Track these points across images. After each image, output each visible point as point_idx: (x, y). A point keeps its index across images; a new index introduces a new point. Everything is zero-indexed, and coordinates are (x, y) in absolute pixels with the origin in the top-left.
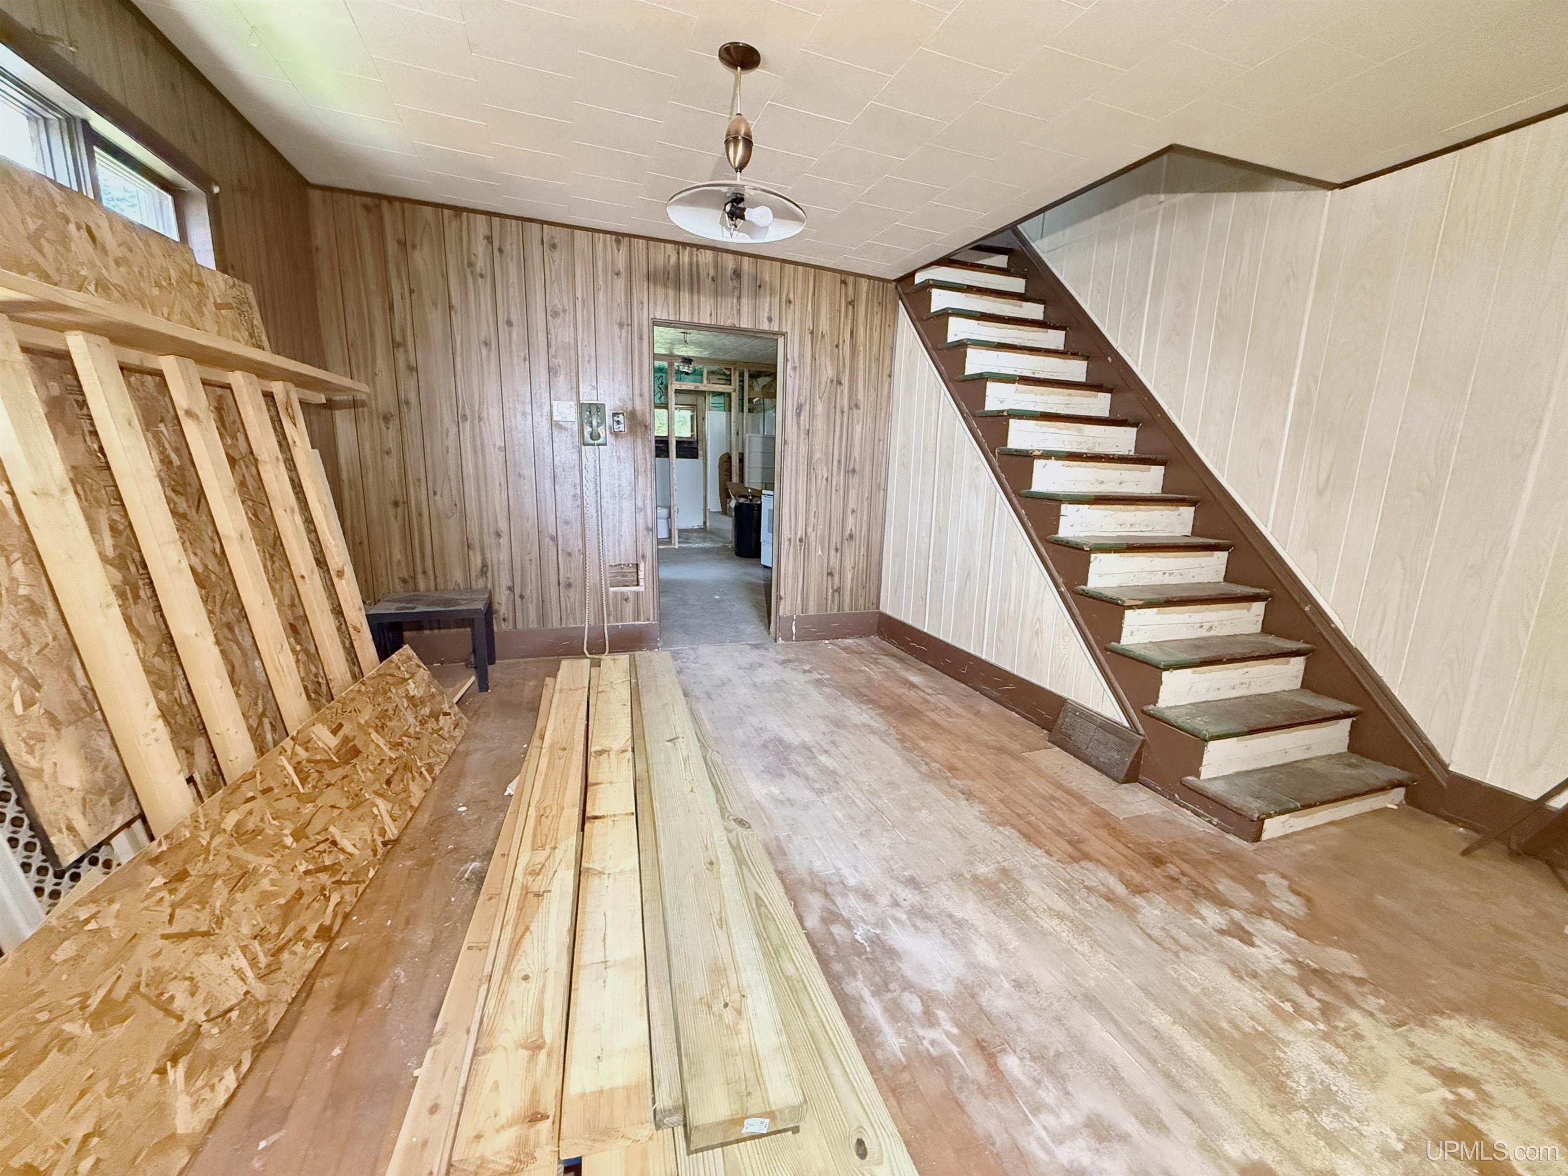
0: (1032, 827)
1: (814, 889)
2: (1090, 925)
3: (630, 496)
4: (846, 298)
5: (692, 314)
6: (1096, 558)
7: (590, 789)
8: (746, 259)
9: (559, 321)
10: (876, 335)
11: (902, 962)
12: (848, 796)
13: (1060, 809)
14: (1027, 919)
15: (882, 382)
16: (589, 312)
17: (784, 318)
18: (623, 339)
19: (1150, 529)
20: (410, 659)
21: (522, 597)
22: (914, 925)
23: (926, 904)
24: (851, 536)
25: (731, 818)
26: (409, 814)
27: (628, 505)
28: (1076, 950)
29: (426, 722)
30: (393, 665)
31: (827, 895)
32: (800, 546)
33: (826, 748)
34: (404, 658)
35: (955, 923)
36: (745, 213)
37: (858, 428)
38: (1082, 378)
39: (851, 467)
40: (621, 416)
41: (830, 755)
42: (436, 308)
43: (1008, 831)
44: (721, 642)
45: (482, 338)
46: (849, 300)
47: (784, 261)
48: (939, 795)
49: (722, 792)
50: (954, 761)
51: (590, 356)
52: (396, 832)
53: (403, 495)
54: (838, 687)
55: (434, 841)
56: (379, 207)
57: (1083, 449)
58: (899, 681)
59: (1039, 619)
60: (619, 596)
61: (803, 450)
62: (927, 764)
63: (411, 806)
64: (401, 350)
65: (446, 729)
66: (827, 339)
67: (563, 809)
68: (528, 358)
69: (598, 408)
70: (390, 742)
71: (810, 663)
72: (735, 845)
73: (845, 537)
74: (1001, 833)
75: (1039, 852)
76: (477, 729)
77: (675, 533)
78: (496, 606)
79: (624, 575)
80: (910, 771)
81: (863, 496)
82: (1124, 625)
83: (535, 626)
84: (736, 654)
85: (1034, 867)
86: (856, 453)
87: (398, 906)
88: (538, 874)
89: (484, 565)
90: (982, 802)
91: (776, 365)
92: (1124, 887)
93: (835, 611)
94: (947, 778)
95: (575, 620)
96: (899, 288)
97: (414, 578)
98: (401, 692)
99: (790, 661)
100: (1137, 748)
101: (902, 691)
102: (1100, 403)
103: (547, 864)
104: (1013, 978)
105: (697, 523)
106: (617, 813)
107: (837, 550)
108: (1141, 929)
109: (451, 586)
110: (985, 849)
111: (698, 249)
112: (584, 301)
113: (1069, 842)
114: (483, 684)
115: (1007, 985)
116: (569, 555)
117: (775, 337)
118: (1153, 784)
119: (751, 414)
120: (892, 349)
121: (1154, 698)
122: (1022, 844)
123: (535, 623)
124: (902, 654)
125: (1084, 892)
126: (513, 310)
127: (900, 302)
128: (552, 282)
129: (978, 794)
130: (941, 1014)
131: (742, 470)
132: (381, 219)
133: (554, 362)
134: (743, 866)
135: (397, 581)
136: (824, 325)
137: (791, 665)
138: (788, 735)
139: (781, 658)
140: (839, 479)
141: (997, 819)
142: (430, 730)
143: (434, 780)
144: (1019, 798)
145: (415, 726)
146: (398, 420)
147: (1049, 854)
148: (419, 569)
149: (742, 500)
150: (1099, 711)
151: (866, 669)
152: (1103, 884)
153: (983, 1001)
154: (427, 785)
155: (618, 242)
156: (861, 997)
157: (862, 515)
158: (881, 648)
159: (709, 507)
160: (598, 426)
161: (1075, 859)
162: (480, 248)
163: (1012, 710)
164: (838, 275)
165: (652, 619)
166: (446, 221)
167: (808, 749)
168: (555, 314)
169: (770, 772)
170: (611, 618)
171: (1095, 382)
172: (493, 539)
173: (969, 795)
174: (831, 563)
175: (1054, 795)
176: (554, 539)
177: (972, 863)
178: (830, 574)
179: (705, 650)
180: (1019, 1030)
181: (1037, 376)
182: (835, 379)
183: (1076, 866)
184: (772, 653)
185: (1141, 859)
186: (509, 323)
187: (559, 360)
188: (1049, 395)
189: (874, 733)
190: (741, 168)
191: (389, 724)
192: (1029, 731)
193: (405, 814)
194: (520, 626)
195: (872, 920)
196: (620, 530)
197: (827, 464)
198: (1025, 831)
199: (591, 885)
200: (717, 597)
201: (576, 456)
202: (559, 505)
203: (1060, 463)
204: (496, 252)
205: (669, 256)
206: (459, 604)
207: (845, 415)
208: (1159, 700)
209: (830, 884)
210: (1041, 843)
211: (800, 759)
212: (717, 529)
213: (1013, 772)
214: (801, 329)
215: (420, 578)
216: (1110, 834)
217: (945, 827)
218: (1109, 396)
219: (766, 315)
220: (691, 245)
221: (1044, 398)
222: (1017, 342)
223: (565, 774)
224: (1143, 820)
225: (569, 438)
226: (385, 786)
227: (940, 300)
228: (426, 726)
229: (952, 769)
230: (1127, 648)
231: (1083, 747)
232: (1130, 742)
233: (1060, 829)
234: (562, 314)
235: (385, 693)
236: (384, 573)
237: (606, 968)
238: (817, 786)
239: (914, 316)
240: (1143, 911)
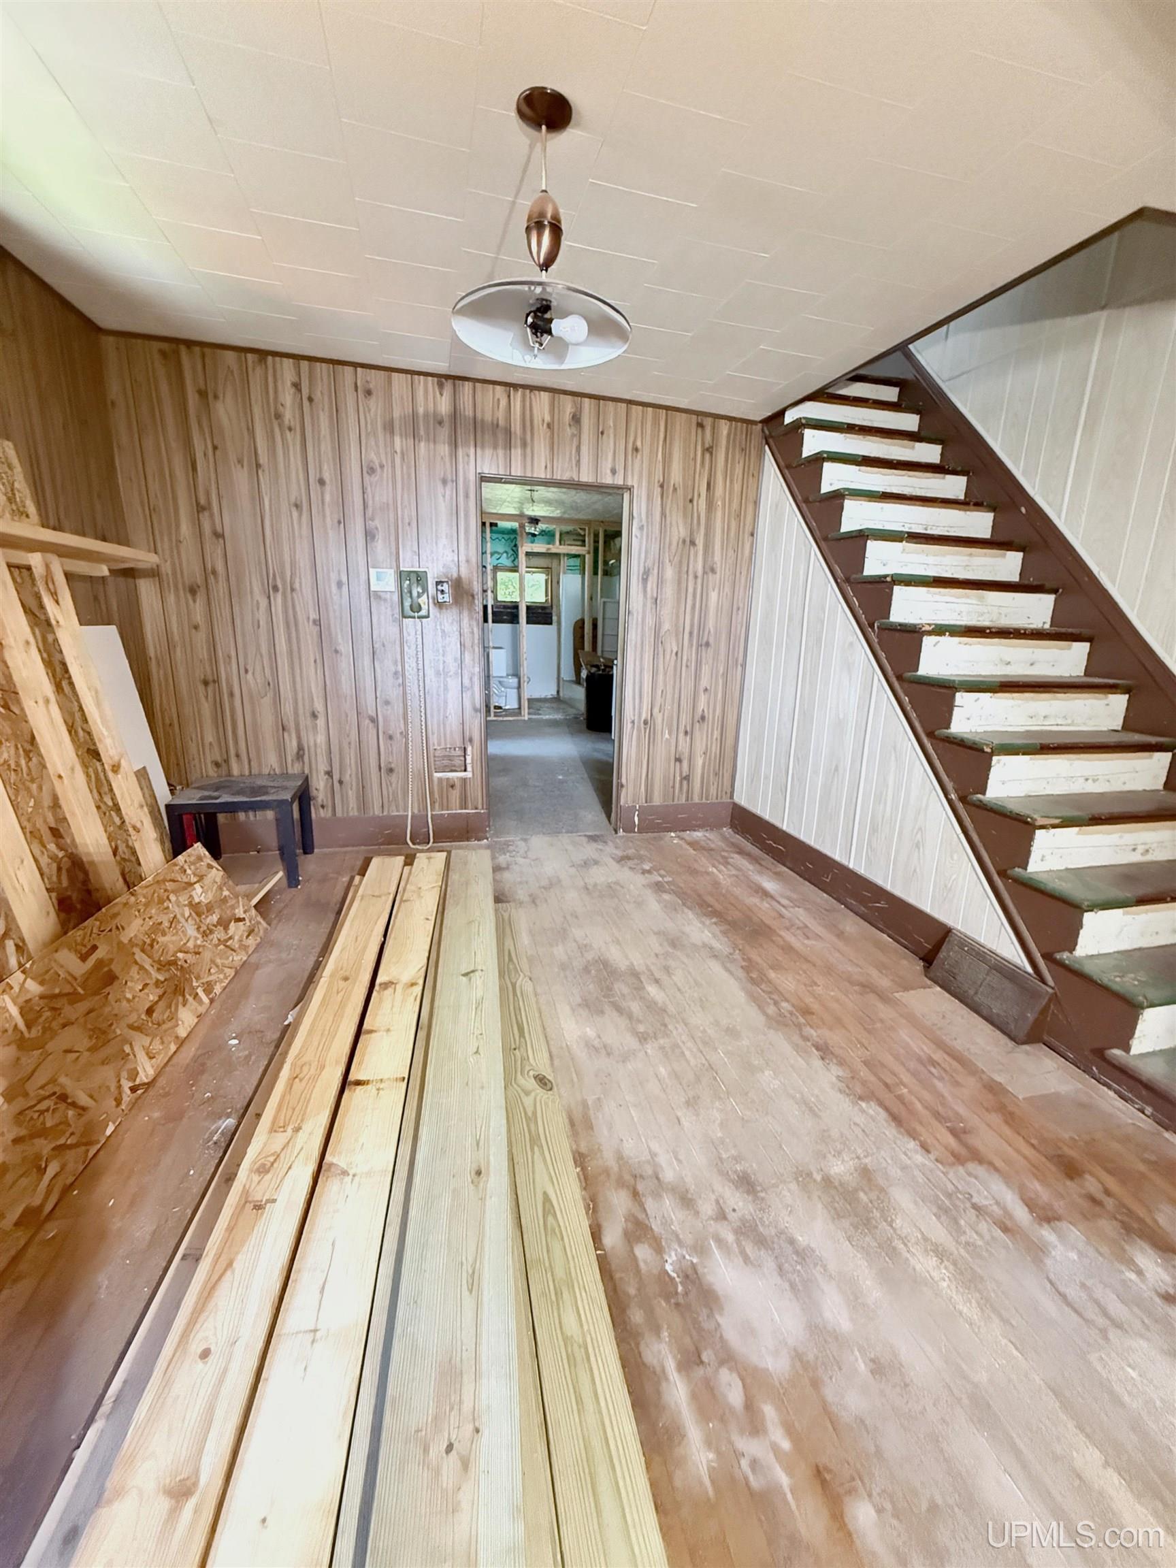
0: (904, 1104)
1: (621, 1183)
2: (979, 1270)
3: (456, 674)
4: (703, 443)
5: (525, 467)
6: (999, 761)
7: (362, 1038)
8: (586, 400)
9: (375, 478)
10: (737, 487)
11: (721, 1315)
12: (677, 1046)
13: (941, 1079)
14: (893, 1253)
15: (743, 543)
16: (409, 468)
17: (630, 468)
18: (447, 497)
19: (1069, 721)
20: (200, 859)
21: (341, 782)
22: (743, 1253)
23: (761, 1219)
24: (703, 718)
25: (531, 1073)
26: (173, 1048)
27: (454, 684)
28: (961, 1313)
29: (211, 932)
30: (177, 868)
31: (635, 1194)
32: (645, 729)
33: (657, 975)
34: (192, 859)
35: (797, 1253)
36: (552, 326)
37: (714, 596)
38: (986, 534)
39: (705, 639)
40: (445, 584)
41: (660, 986)
42: (242, 466)
43: (873, 1109)
44: (557, 832)
45: (293, 500)
46: (707, 446)
47: (630, 402)
48: (786, 1048)
49: (527, 1035)
50: (809, 1000)
51: (410, 517)
52: (151, 1072)
53: (212, 670)
54: (681, 894)
55: (192, 1085)
56: (177, 353)
57: (985, 622)
58: (750, 887)
59: (920, 829)
60: (445, 784)
61: (650, 621)
62: (776, 1003)
63: (177, 1037)
64: (206, 514)
65: (236, 938)
66: (680, 492)
67: (323, 1067)
68: (342, 522)
69: (418, 576)
70: (159, 962)
71: (650, 860)
72: (530, 1114)
73: (696, 719)
74: (863, 1111)
75: (912, 1144)
76: (276, 935)
77: (525, 704)
78: (313, 793)
79: (450, 758)
80: (753, 1013)
81: (717, 672)
82: (1033, 849)
83: (356, 814)
84: (570, 848)
85: (904, 1168)
86: (711, 624)
87: (129, 1178)
88: (268, 1171)
89: (300, 748)
90: (842, 1063)
91: (621, 523)
92: (1026, 1209)
93: (684, 801)
94: (799, 1026)
95: (397, 807)
96: (765, 428)
97: (227, 761)
98: (184, 899)
99: (628, 858)
100: (1044, 1002)
101: (754, 900)
102: (1009, 565)
103: (282, 1155)
104: (872, 1356)
105: (550, 691)
106: (385, 1077)
107: (686, 733)
108: (1051, 1282)
109: (266, 771)
110: (842, 1135)
111: (531, 391)
112: (403, 454)
113: (954, 1132)
114: (292, 879)
115: (862, 1367)
116: (391, 738)
117: (620, 492)
118: (1062, 1048)
119: (606, 578)
120: (755, 503)
121: (1071, 942)
122: (891, 1131)
123: (355, 810)
124: (755, 851)
125: (972, 1213)
126: (325, 467)
127: (767, 447)
128: (368, 434)
129: (837, 1051)
130: (769, 1411)
131: (595, 637)
132: (179, 364)
133: (371, 524)
134: (536, 1148)
135: (209, 765)
136: (676, 476)
137: (630, 863)
138: (616, 956)
139: (619, 853)
140: (689, 654)
141: (859, 1089)
142: (215, 941)
143: (212, 1001)
144: (889, 1060)
145: (196, 939)
146: (205, 591)
147: (926, 1148)
148: (232, 752)
149: (593, 670)
150: (994, 948)
151: (715, 870)
152: (998, 1203)
153: (829, 1393)
154: (202, 1010)
155: (441, 386)
156: (663, 1371)
157: (716, 696)
158: (733, 844)
159: (562, 675)
160: (419, 596)
161: (959, 1160)
162: (288, 397)
163: (882, 931)
164: (694, 417)
165: (480, 807)
166: (250, 370)
167: (635, 974)
168: (372, 471)
169: (587, 1006)
170: (437, 805)
171: (1001, 538)
172: (309, 721)
173: (824, 1051)
174: (680, 748)
175: (933, 1056)
176: (374, 720)
177: (825, 1157)
178: (679, 760)
179: (538, 842)
180: (879, 1452)
181: (929, 532)
182: (688, 540)
183: (961, 1170)
184: (610, 849)
185: (1048, 1164)
186: (322, 482)
187: (377, 523)
188: (944, 555)
189: (715, 957)
190: (546, 265)
191: (161, 939)
192: (905, 962)
193: (168, 1048)
194: (339, 814)
195: (688, 1239)
196: (445, 711)
197: (677, 635)
198: (895, 1110)
199: (330, 1189)
200: (560, 777)
201: (396, 630)
202: (379, 684)
203: (956, 640)
204: (306, 403)
205: (499, 400)
206: (266, 793)
207: (699, 581)
208: (1078, 948)
209: (641, 1176)
210: (914, 1130)
211: (626, 990)
212: (570, 699)
213: (882, 1021)
214: (649, 482)
215: (233, 761)
216: (1006, 1122)
217: (793, 1098)
218: (1020, 555)
219: (609, 466)
220: (524, 387)
221: (938, 559)
222: (907, 491)
223: (338, 1015)
224: (1049, 1103)
225: (389, 609)
226: (143, 1017)
227: (813, 443)
228: (211, 937)
229: (807, 1012)
230: (1035, 877)
231: (971, 992)
232: (1034, 995)
233: (940, 1109)
234: (379, 469)
235: (161, 901)
236: (196, 756)
237: (313, 1342)
238: (641, 1028)
239: (782, 464)
240: (1053, 1253)
